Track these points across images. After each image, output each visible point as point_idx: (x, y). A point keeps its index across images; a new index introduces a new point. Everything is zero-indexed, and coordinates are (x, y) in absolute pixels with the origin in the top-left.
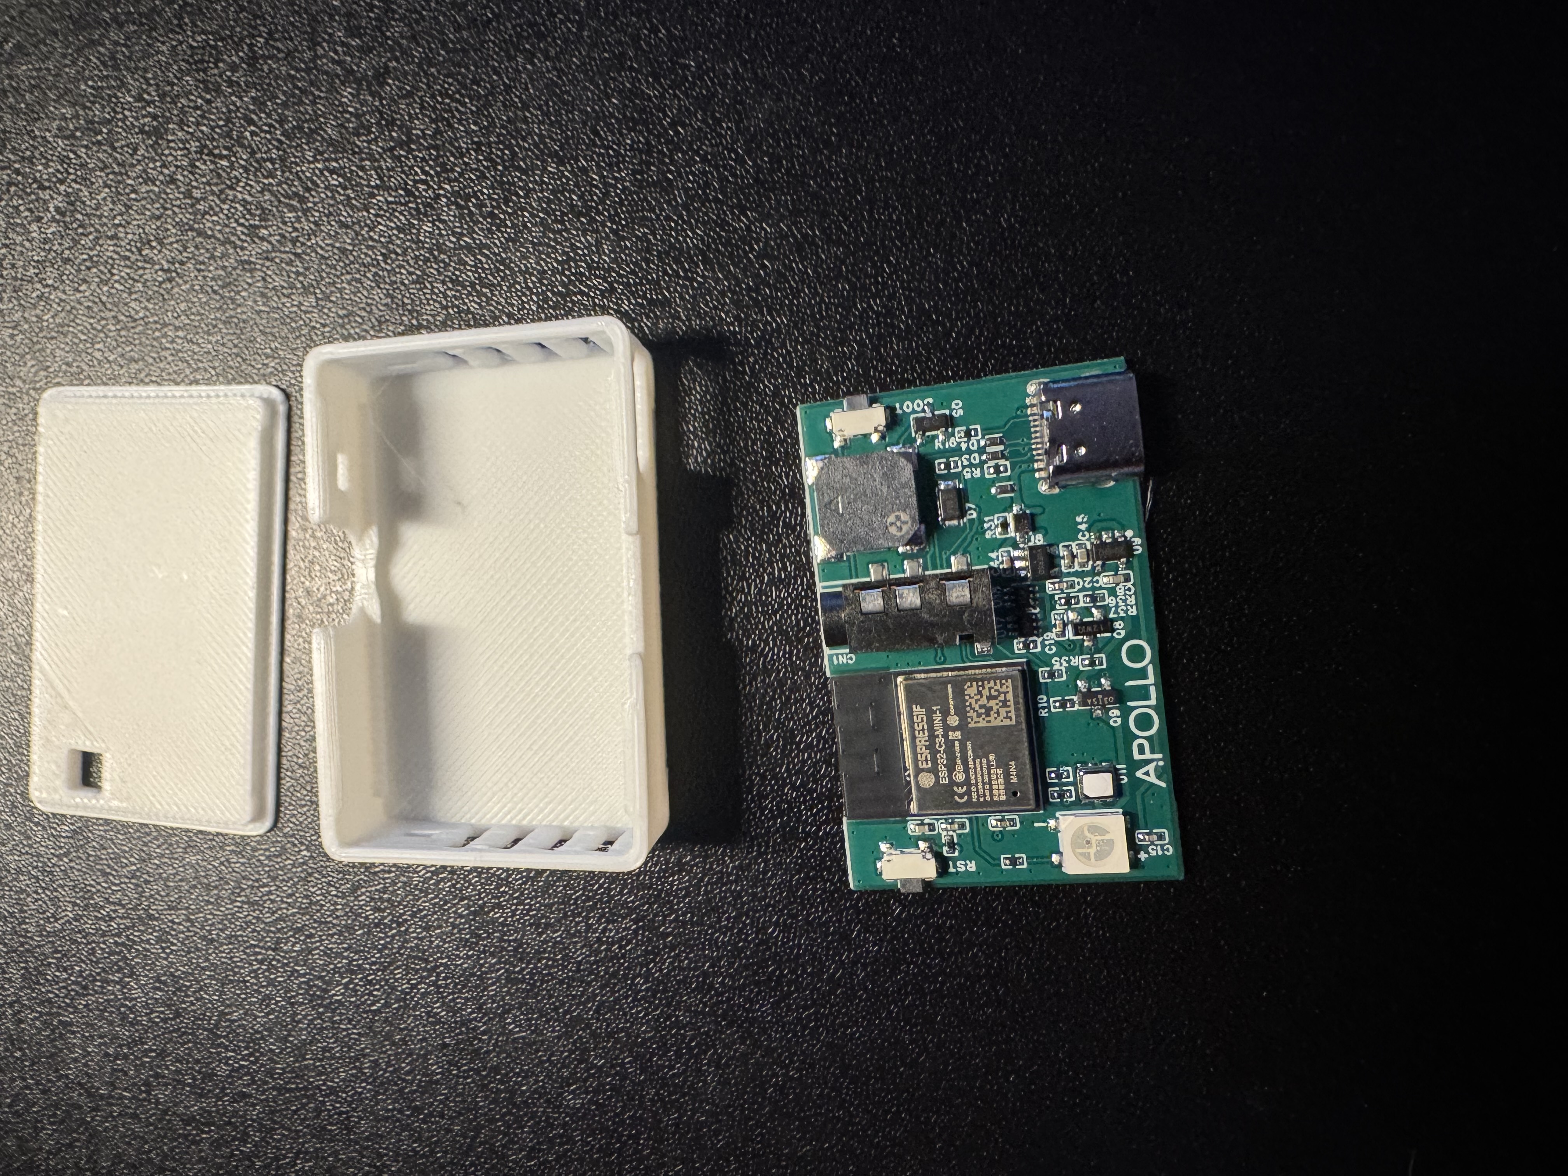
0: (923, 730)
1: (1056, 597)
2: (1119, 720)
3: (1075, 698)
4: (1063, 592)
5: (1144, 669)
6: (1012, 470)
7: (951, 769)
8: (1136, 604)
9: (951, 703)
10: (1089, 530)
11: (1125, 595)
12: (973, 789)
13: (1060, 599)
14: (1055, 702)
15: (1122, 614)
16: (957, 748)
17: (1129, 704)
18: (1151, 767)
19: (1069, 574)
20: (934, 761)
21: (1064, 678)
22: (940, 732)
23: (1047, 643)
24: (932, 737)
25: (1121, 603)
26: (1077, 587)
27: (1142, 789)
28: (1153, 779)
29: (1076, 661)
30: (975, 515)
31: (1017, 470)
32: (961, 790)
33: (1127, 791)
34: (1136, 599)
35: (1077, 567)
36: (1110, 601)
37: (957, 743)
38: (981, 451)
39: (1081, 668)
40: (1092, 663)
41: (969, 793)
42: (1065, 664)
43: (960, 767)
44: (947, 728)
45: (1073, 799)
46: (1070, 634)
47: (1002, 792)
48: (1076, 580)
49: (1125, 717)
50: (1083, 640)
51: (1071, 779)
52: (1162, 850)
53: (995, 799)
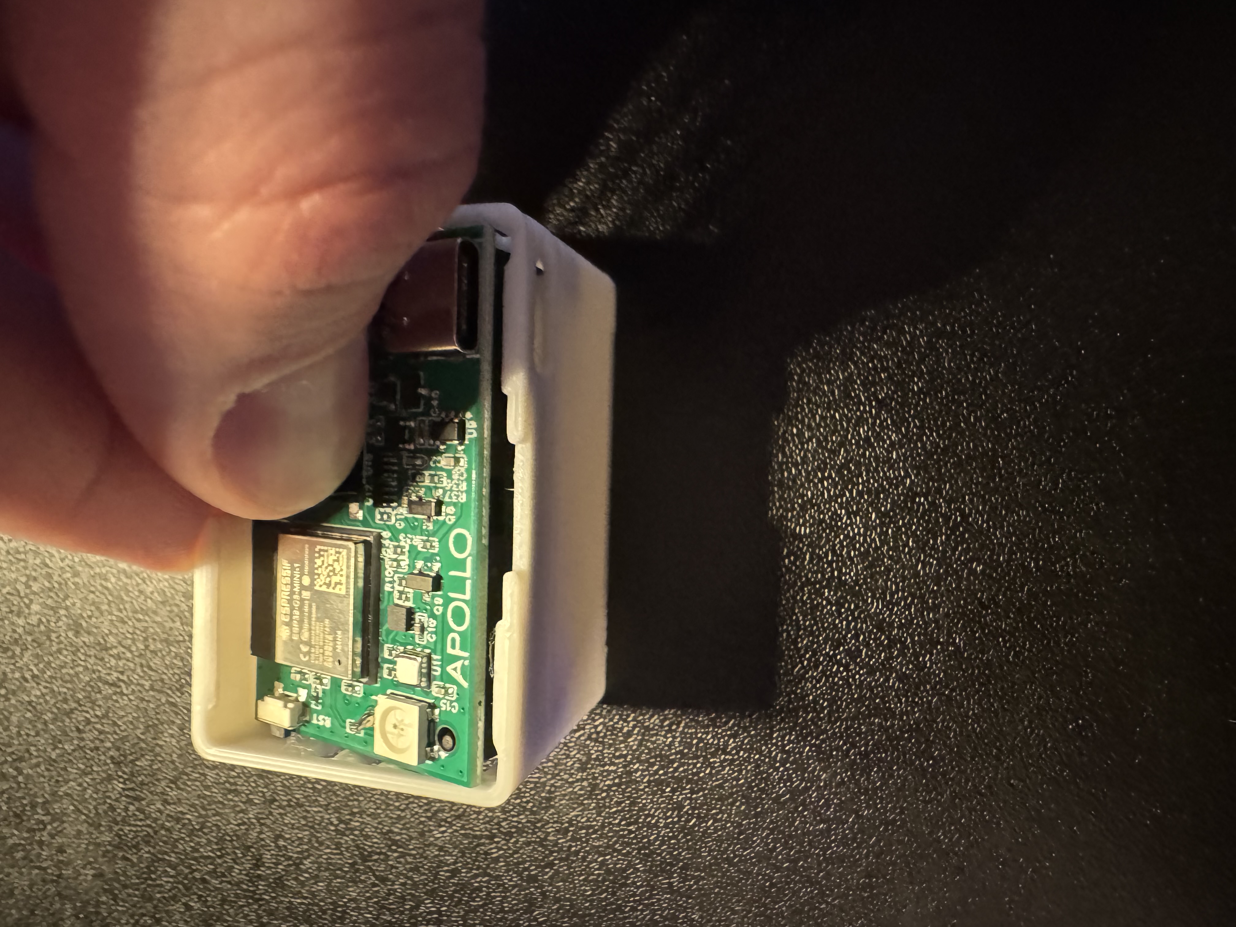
15: (454, 500)
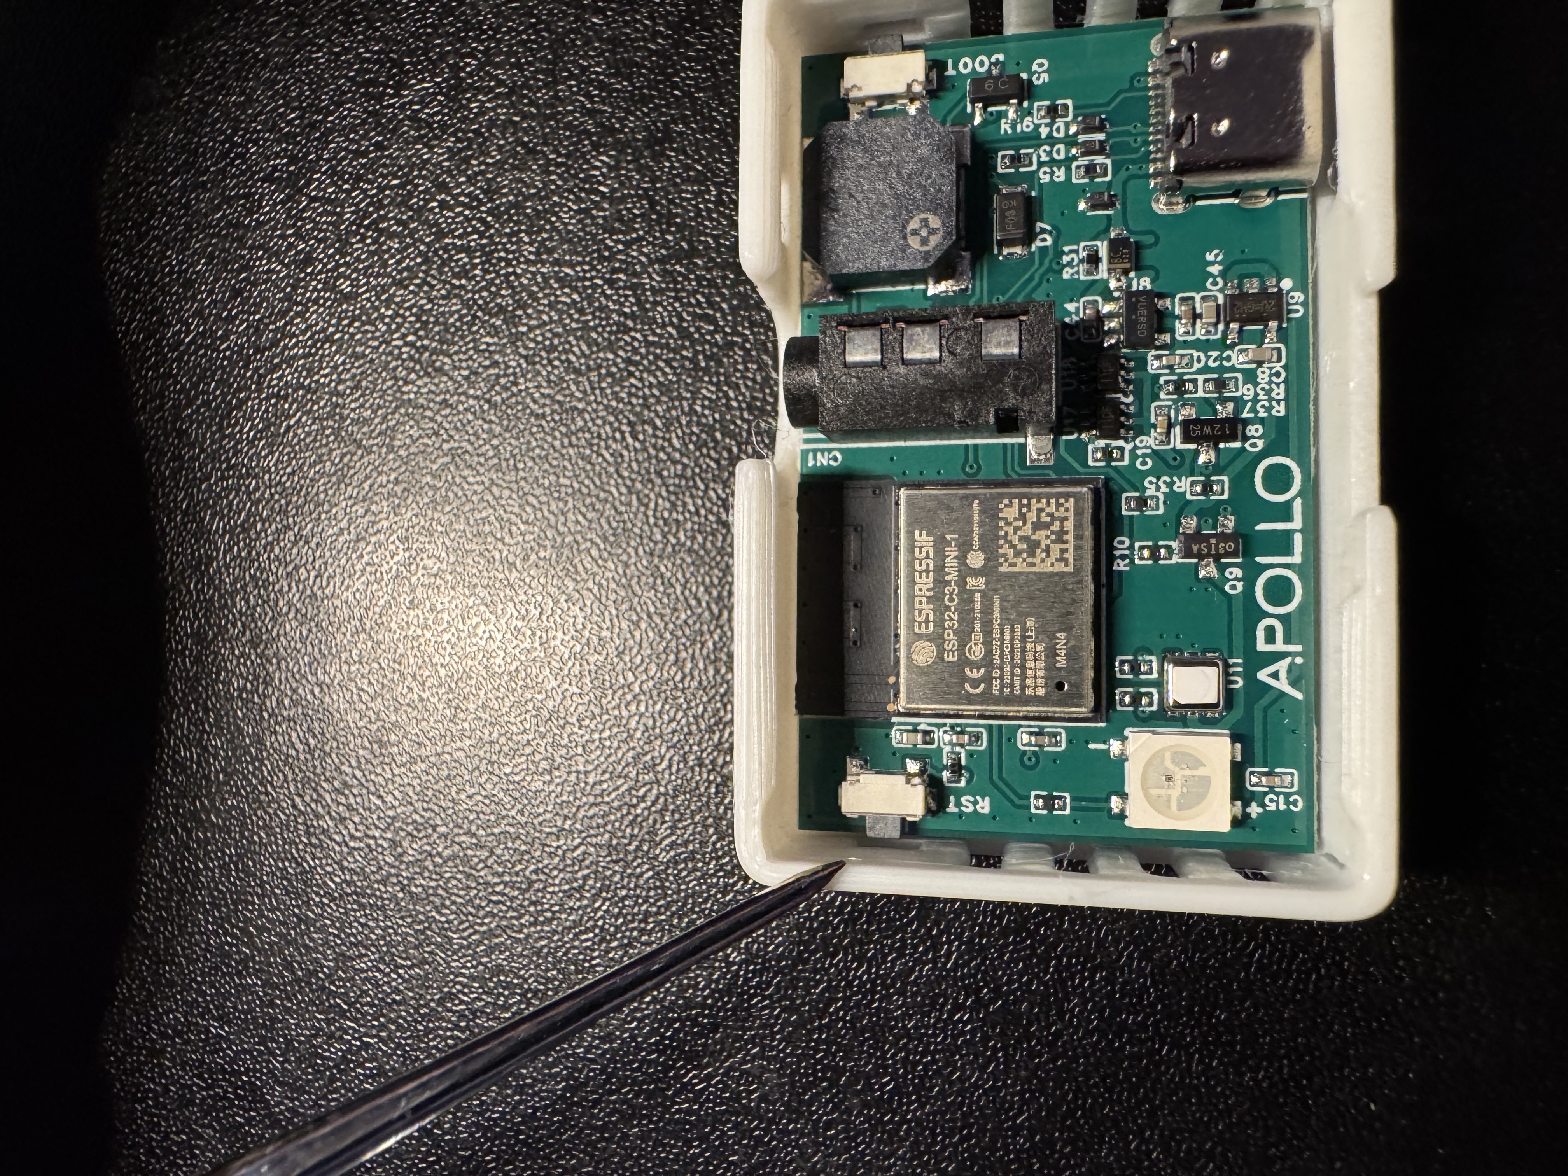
0: (927, 571)
1: (1162, 380)
2: (1240, 586)
3: (1174, 545)
4: (1173, 373)
5: (1287, 506)
6: (1114, 175)
7: (964, 638)
8: (1286, 399)
9: (976, 530)
10: (1223, 274)
11: (1270, 382)
12: (996, 673)
13: (1167, 382)
14: (1142, 548)
16: (978, 605)
17: (1258, 559)
18: (1282, 666)
19: (1186, 344)
20: (940, 624)
21: (1161, 511)
22: (952, 576)
23: (1139, 452)
24: (941, 582)
25: (1262, 396)
26: (1196, 366)
27: (1265, 701)
28: (1283, 685)
29: (1183, 485)
30: (1049, 242)
31: (1123, 174)
32: (975, 674)
33: (1240, 700)
34: (1287, 391)
35: (1200, 333)
36: (1246, 391)
37: (978, 597)
38: (1070, 141)
39: (1189, 497)
40: (1207, 488)
41: (988, 679)
42: (1164, 489)
43: (977, 635)
44: (965, 571)
45: (1154, 708)
46: (1177, 440)
47: (1041, 682)
48: (1196, 354)
49: (1249, 581)
50: (1197, 453)
51: (1155, 676)
52: (1287, 803)
53: (1029, 691)
